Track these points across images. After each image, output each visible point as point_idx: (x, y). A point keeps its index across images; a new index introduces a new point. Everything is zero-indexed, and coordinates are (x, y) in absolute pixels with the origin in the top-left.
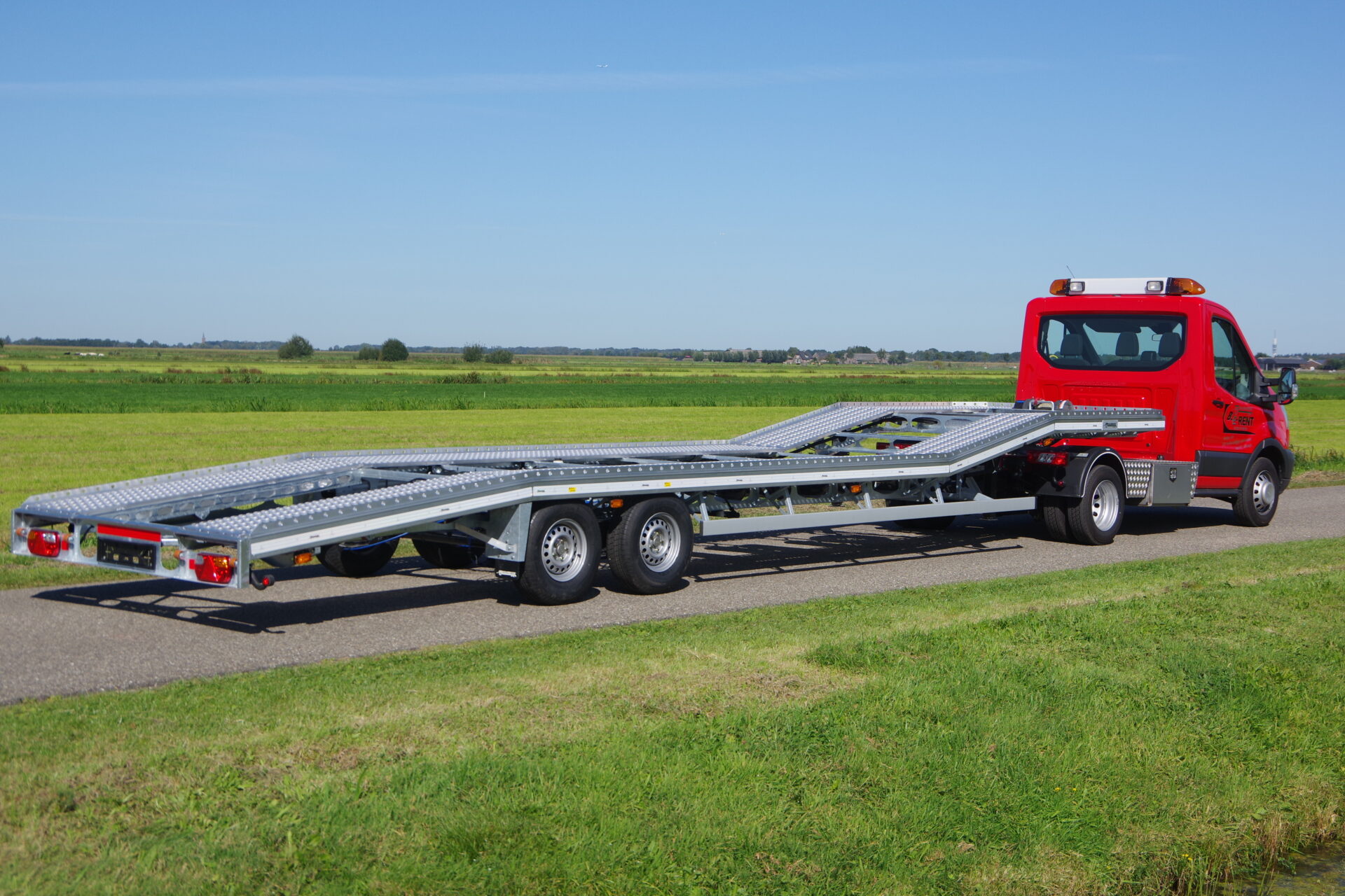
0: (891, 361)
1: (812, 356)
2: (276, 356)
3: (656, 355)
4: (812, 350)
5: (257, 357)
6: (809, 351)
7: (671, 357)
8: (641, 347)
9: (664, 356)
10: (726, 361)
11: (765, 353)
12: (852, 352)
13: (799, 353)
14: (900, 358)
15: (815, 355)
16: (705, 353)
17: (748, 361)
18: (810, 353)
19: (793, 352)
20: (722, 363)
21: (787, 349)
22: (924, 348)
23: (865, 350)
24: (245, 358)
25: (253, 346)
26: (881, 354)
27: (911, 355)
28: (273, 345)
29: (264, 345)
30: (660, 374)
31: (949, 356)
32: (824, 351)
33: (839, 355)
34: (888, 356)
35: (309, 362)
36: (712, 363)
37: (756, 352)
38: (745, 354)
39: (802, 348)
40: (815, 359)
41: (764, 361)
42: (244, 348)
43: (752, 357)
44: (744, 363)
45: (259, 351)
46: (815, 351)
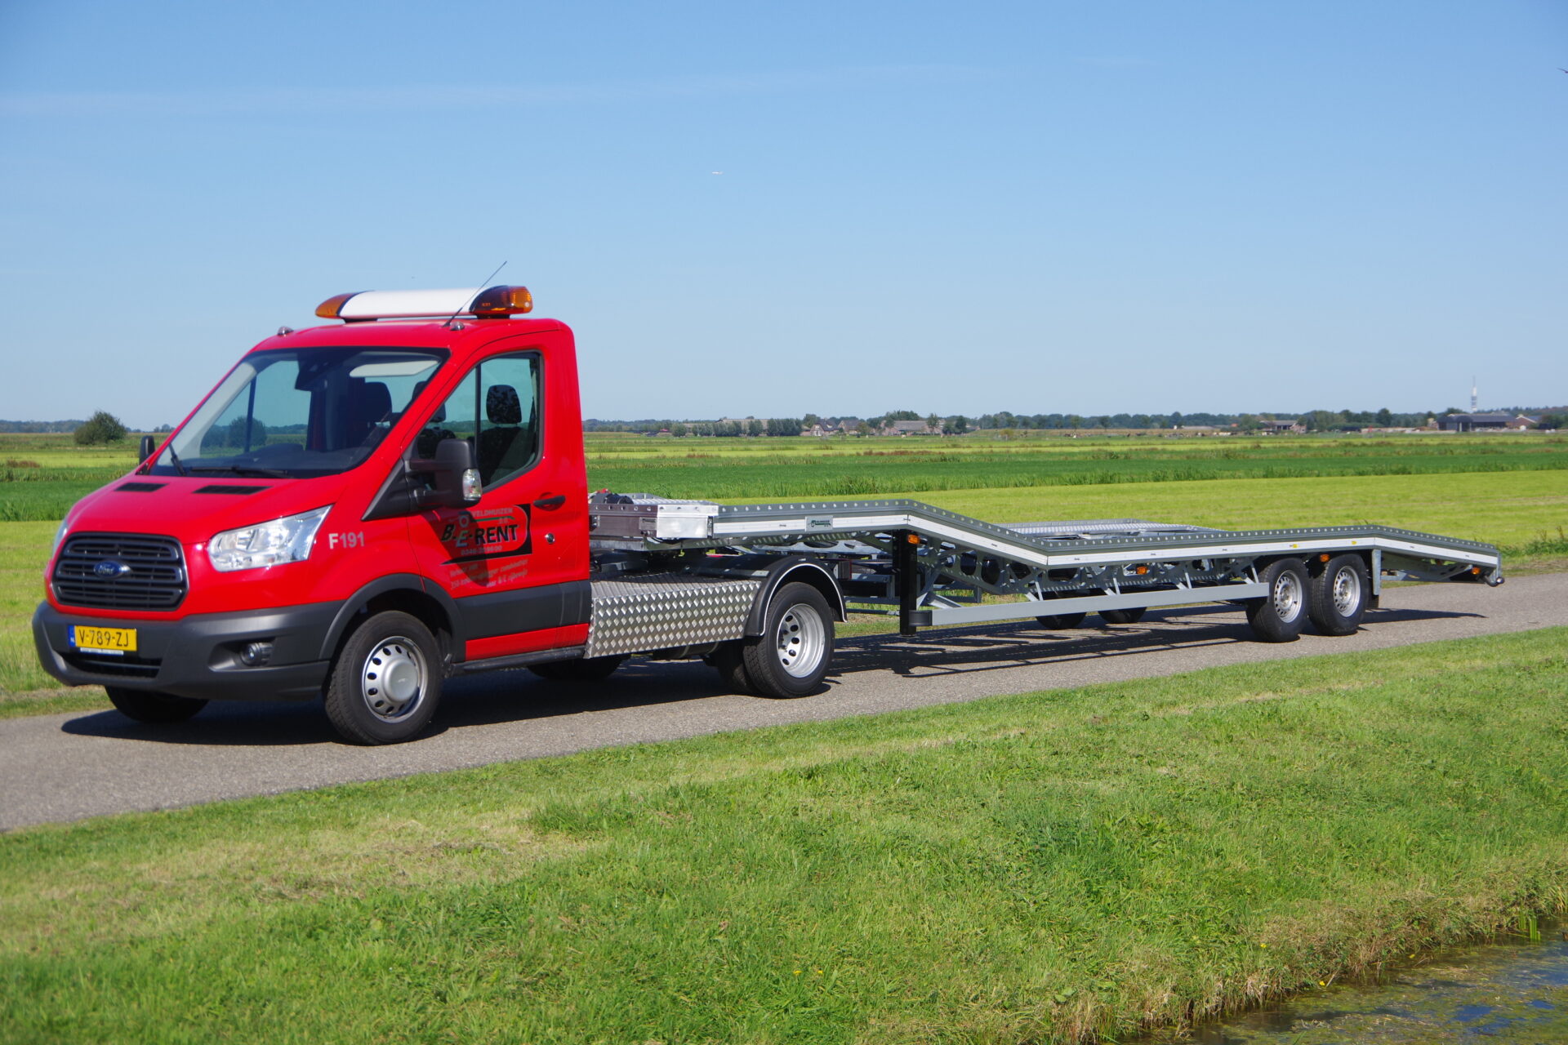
0: (946, 431)
1: (836, 426)
2: (72, 442)
3: (619, 429)
4: (838, 417)
5: (43, 443)
6: (833, 419)
7: (640, 432)
8: (600, 418)
9: (630, 430)
10: (719, 435)
11: (771, 423)
12: (891, 419)
13: (819, 421)
14: (958, 426)
15: (842, 425)
16: (689, 425)
17: (750, 435)
18: (835, 421)
19: (811, 420)
20: (713, 439)
21: (802, 418)
22: (992, 412)
23: (910, 416)
24: (26, 446)
25: (42, 427)
26: (933, 421)
27: (974, 422)
28: (72, 425)
29: (59, 426)
30: (613, 455)
31: (1025, 422)
32: (854, 419)
33: (874, 423)
34: (942, 424)
35: (118, 450)
36: (698, 439)
37: (759, 422)
38: (745, 425)
39: (824, 415)
40: (841, 430)
41: (771, 434)
42: (29, 430)
43: (755, 430)
44: (744, 438)
45: (52, 434)
46: (842, 419)
